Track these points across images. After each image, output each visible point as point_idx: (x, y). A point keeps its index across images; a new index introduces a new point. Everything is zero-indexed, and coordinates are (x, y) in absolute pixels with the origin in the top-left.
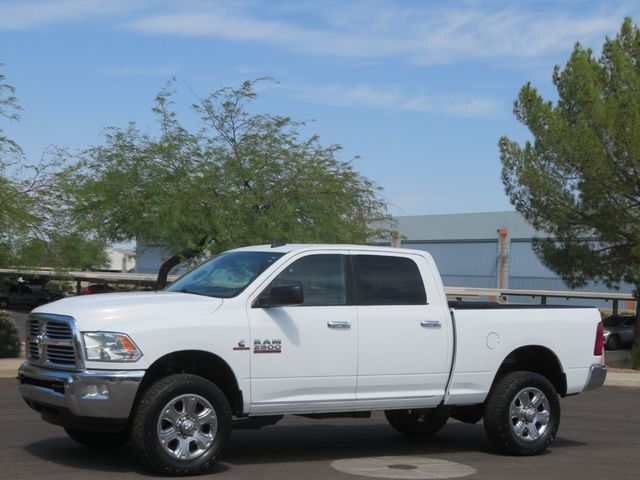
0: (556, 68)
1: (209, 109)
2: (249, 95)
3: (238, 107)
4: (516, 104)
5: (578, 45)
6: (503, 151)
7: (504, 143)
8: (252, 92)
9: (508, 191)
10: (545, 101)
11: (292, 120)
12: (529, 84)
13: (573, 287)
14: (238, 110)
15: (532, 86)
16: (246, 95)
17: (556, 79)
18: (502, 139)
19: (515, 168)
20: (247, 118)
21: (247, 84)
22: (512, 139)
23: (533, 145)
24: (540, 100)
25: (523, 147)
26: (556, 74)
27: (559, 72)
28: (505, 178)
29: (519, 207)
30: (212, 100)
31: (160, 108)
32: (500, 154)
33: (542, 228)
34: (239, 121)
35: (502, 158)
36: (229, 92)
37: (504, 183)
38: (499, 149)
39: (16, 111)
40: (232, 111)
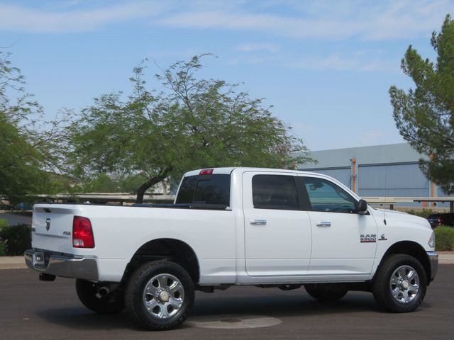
0: (434, 34)
1: (169, 76)
2: (196, 66)
3: (189, 74)
4: (403, 61)
5: (448, 16)
6: (392, 96)
7: (393, 90)
8: (198, 63)
9: (398, 125)
10: (424, 58)
11: (226, 83)
12: (410, 46)
13: (449, 194)
14: (189, 77)
15: (413, 48)
16: (194, 66)
17: (433, 42)
18: (392, 88)
19: (402, 108)
20: (195, 82)
21: (195, 58)
22: (399, 88)
23: (414, 91)
24: (419, 58)
25: (407, 93)
26: (434, 38)
27: (436, 37)
28: (396, 116)
29: (406, 137)
30: (171, 70)
31: (135, 78)
32: (391, 98)
33: (423, 152)
34: (189, 84)
35: (392, 102)
36: (183, 64)
37: (396, 120)
38: (390, 95)
39: (22, 85)
40: (185, 78)
